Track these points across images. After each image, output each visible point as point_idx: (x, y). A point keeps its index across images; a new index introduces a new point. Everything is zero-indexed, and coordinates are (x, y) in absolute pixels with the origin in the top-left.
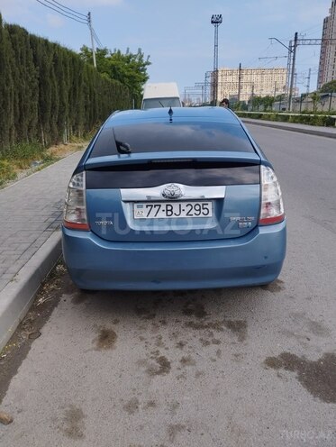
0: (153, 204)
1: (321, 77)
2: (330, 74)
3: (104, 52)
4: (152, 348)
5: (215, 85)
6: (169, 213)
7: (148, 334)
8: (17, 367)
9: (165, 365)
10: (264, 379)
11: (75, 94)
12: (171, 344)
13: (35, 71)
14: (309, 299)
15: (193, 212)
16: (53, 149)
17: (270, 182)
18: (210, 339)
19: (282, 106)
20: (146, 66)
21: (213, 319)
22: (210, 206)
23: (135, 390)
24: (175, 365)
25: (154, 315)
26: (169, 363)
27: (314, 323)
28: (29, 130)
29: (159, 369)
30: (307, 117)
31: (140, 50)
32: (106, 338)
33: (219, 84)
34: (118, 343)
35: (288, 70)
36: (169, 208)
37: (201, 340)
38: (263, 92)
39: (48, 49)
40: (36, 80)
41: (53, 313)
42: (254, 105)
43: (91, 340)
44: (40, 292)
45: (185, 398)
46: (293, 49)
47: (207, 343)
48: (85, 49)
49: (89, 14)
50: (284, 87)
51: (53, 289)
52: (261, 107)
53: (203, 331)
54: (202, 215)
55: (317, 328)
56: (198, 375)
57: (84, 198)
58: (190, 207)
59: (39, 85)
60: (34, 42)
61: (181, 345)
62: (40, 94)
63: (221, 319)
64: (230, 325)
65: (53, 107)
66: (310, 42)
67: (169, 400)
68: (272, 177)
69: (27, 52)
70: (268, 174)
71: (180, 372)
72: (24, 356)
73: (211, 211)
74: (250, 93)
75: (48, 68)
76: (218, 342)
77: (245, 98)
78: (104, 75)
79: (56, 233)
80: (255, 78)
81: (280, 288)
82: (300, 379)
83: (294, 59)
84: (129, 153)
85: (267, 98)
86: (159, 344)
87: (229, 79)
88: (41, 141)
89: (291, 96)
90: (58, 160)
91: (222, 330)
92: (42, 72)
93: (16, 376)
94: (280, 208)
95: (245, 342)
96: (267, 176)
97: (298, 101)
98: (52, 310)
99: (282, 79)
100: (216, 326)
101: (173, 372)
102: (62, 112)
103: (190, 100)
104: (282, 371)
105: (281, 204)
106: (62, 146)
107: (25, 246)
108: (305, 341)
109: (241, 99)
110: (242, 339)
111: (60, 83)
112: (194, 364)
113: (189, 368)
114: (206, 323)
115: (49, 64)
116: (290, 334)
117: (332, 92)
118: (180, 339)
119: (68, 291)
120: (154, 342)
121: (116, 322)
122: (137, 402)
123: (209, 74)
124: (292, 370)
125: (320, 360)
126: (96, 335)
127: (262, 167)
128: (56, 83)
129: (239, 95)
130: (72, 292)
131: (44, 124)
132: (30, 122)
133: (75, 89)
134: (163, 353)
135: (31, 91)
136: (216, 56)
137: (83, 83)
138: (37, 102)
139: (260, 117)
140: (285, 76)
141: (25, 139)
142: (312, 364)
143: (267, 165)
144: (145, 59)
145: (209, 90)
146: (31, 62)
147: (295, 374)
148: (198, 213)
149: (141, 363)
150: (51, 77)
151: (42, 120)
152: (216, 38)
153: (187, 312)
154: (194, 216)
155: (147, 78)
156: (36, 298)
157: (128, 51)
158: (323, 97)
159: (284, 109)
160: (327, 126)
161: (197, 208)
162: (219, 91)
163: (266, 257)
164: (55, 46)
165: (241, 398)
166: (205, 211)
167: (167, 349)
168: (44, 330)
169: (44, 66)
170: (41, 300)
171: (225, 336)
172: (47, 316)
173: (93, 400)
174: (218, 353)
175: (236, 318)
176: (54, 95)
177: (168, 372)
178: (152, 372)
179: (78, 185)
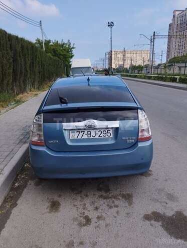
0: (81, 131)
1: (168, 55)
2: (173, 53)
3: (49, 42)
4: (81, 210)
5: (110, 59)
6: (89, 136)
7: (78, 203)
8: (4, 224)
9: (88, 221)
10: (143, 227)
11: (33, 66)
12: (91, 208)
13: (11, 54)
14: (166, 180)
15: (102, 135)
16: (21, 96)
17: (143, 118)
18: (113, 205)
19: (148, 71)
20: (73, 49)
21: (114, 193)
22: (111, 132)
23: (71, 235)
24: (94, 220)
25: (81, 192)
26: (90, 219)
27: (169, 194)
28: (7, 85)
29: (85, 223)
30: (161, 77)
31: (69, 41)
32: (55, 206)
33: (113, 59)
34: (61, 209)
35: (151, 51)
36: (89, 133)
37: (108, 205)
38: (137, 63)
39: (18, 42)
40: (11, 58)
41: (24, 192)
42: (132, 70)
43: (46, 207)
44: (16, 180)
45: (100, 239)
46: (152, 40)
47: (111, 207)
48: (38, 40)
49: (41, 22)
50: (148, 60)
51: (23, 178)
52: (136, 71)
53: (108, 200)
54: (107, 137)
55: (171, 197)
56: (107, 225)
57: (42, 128)
58: (100, 132)
59: (13, 61)
60: (10, 37)
61: (97, 208)
62: (13, 66)
63: (118, 193)
64: (124, 196)
65: (21, 73)
66: (162, 37)
67: (91, 241)
68: (144, 116)
69: (6, 43)
70: (142, 114)
71: (97, 224)
72: (8, 218)
73: (112, 134)
74: (130, 63)
75: (18, 52)
76: (117, 206)
77: (127, 66)
78: (49, 54)
79: (24, 145)
80: (133, 56)
81: (150, 175)
82: (163, 226)
83: (153, 46)
84: (67, 103)
85: (139, 66)
86: (84, 208)
87: (118, 56)
88: (14, 92)
89: (152, 65)
90: (24, 102)
91: (119, 199)
92: (15, 54)
93: (4, 230)
94: (149, 132)
95: (132, 206)
96: (141, 115)
97: (156, 68)
98: (23, 190)
99: (147, 56)
100: (116, 197)
101: (93, 224)
102: (26, 76)
103: (97, 67)
104: (153, 222)
105: (150, 130)
106: (26, 94)
107: (7, 153)
108: (165, 204)
109: (125, 67)
110: (130, 204)
111: (25, 60)
112: (104, 219)
113: (101, 222)
114: (110, 195)
115: (19, 49)
116: (156, 201)
117: (174, 63)
118: (96, 205)
119: (32, 179)
120: (81, 207)
121: (60, 196)
122: (73, 242)
123: (107, 53)
124: (158, 221)
125: (173, 215)
126: (48, 204)
127: (139, 110)
128: (23, 60)
129: (124, 64)
130: (34, 179)
131: (15, 82)
132: (8, 81)
133: (33, 63)
134: (87, 213)
135: (8, 64)
136: (111, 44)
137: (38, 59)
138: (12, 71)
139: (136, 77)
140: (149, 55)
141: (5, 91)
142: (169, 218)
143: (141, 109)
144: (72, 46)
145: (107, 62)
146: (8, 49)
147: (160, 223)
148: (105, 135)
149: (75, 219)
150: (20, 56)
151: (15, 80)
152: (111, 34)
153: (100, 189)
154: (103, 137)
155: (73, 56)
156: (14, 183)
157: (62, 41)
158: (170, 65)
159: (149, 72)
160: (172, 82)
161: (105, 132)
162: (113, 62)
163: (142, 159)
164: (22, 39)
165: (131, 238)
166: (109, 134)
167: (89, 211)
168: (19, 202)
169: (16, 51)
170: (16, 184)
171: (121, 203)
172: (20, 194)
173: (49, 242)
174: (118, 212)
175: (127, 193)
176: (21, 67)
177: (90, 224)
178: (81, 225)
179: (39, 121)
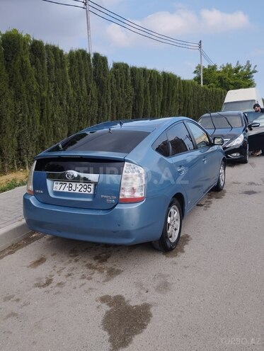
0: (63, 183)
4: (53, 273)
6: (70, 189)
7: (61, 265)
9: (48, 283)
10: (88, 306)
11: (168, 103)
12: (65, 273)
15: (82, 189)
18: (88, 276)
20: (253, 74)
21: (107, 265)
22: (92, 187)
26: (51, 283)
27: (167, 283)
29: (43, 284)
31: (248, 62)
32: (39, 262)
34: (41, 266)
36: (71, 186)
37: (84, 275)
47: (83, 278)
49: (200, 42)
53: (90, 271)
54: (87, 192)
55: (164, 287)
56: (57, 293)
61: (69, 275)
63: (110, 266)
64: (111, 271)
71: (50, 289)
73: (92, 190)
76: (90, 279)
82: (108, 312)
86: (59, 272)
91: (103, 273)
95: (105, 283)
100: (102, 270)
111: (153, 97)
112: (62, 287)
113: (57, 288)
114: (98, 267)
118: (73, 272)
121: (54, 255)
126: (37, 259)
128: (149, 97)
134: (55, 277)
135: (126, 104)
142: (128, 307)
143: (128, 161)
146: (129, 85)
147: (109, 309)
148: (85, 190)
154: (83, 192)
157: (237, 64)
161: (85, 187)
166: (89, 190)
167: (59, 275)
168: (18, 251)
170: (34, 235)
171: (99, 276)
174: (83, 284)
175: (120, 268)
178: (37, 285)
